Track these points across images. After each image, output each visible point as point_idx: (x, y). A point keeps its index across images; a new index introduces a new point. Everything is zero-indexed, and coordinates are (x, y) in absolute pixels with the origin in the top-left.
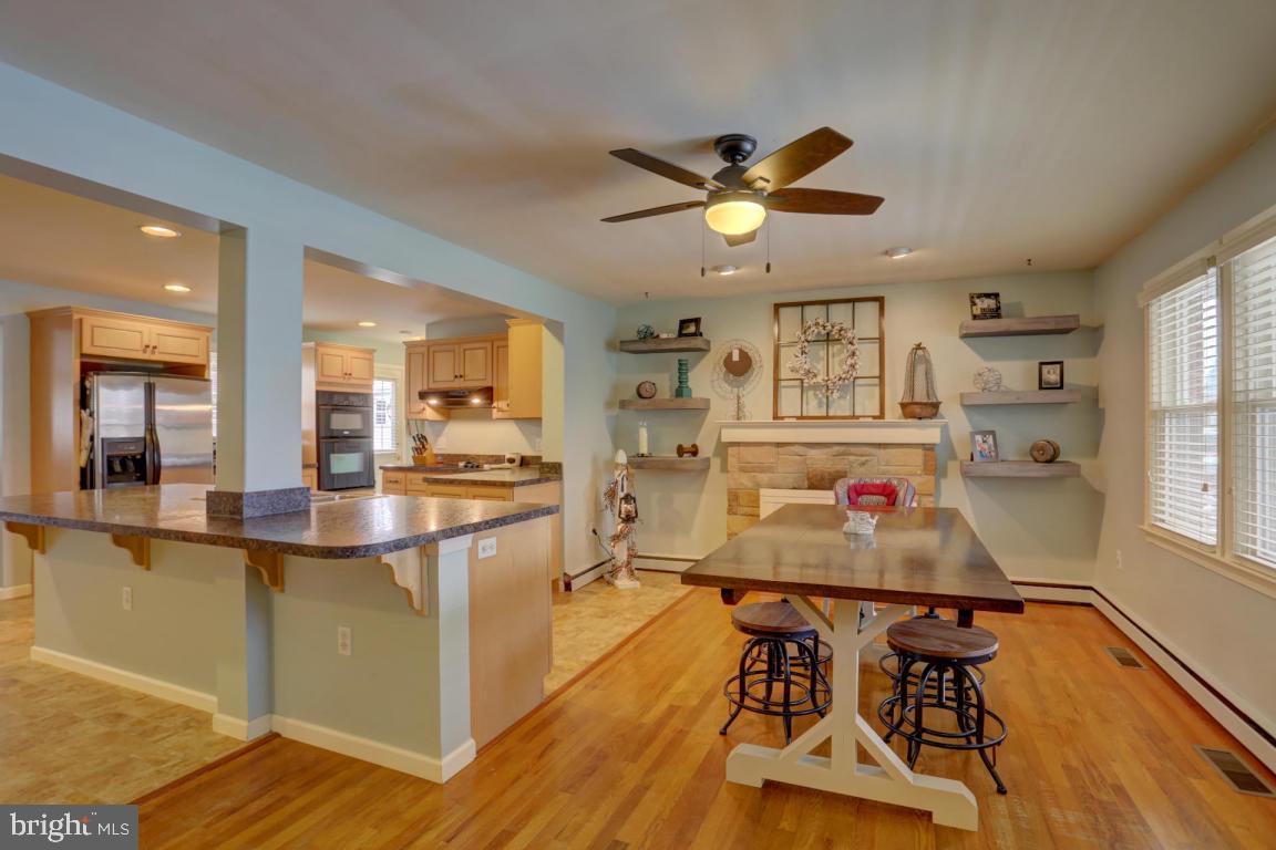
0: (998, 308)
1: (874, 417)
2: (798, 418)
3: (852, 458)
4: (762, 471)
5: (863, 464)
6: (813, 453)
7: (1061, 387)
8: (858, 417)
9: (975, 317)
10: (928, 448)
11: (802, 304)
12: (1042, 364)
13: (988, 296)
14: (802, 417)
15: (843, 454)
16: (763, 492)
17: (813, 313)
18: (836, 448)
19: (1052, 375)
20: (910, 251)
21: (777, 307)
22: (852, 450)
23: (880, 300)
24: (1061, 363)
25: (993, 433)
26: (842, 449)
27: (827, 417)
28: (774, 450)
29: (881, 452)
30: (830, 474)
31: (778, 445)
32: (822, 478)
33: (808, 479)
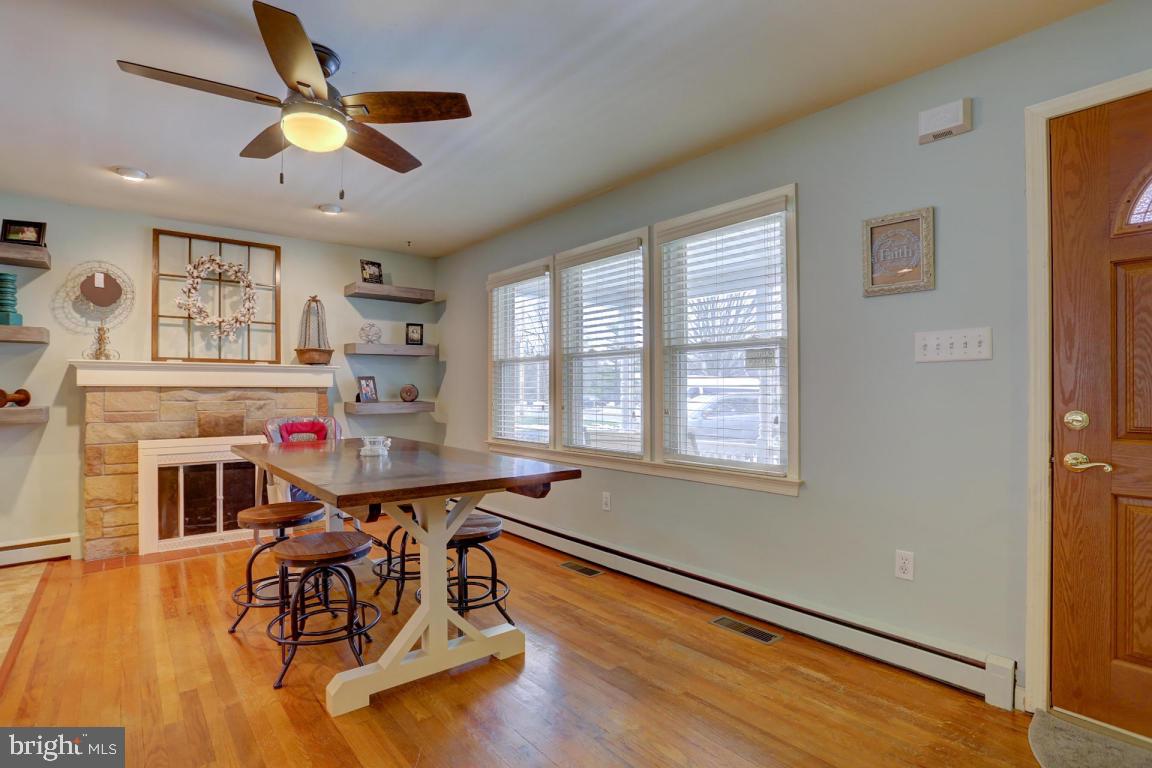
0: (381, 276)
1: (270, 362)
2: (184, 360)
3: (247, 401)
4: (139, 419)
5: (260, 408)
6: (204, 398)
7: (421, 344)
8: (254, 362)
9: (365, 280)
10: (321, 391)
11: (191, 237)
12: (408, 325)
13: (373, 264)
14: (189, 359)
15: (239, 398)
16: (142, 444)
17: (202, 249)
18: (233, 392)
20: (341, 210)
21: (157, 233)
22: (249, 394)
23: (277, 250)
24: (421, 326)
25: (372, 378)
26: (238, 393)
27: (220, 360)
28: (154, 395)
29: (279, 395)
30: (225, 419)
31: (161, 389)
32: (217, 425)
33: (199, 426)
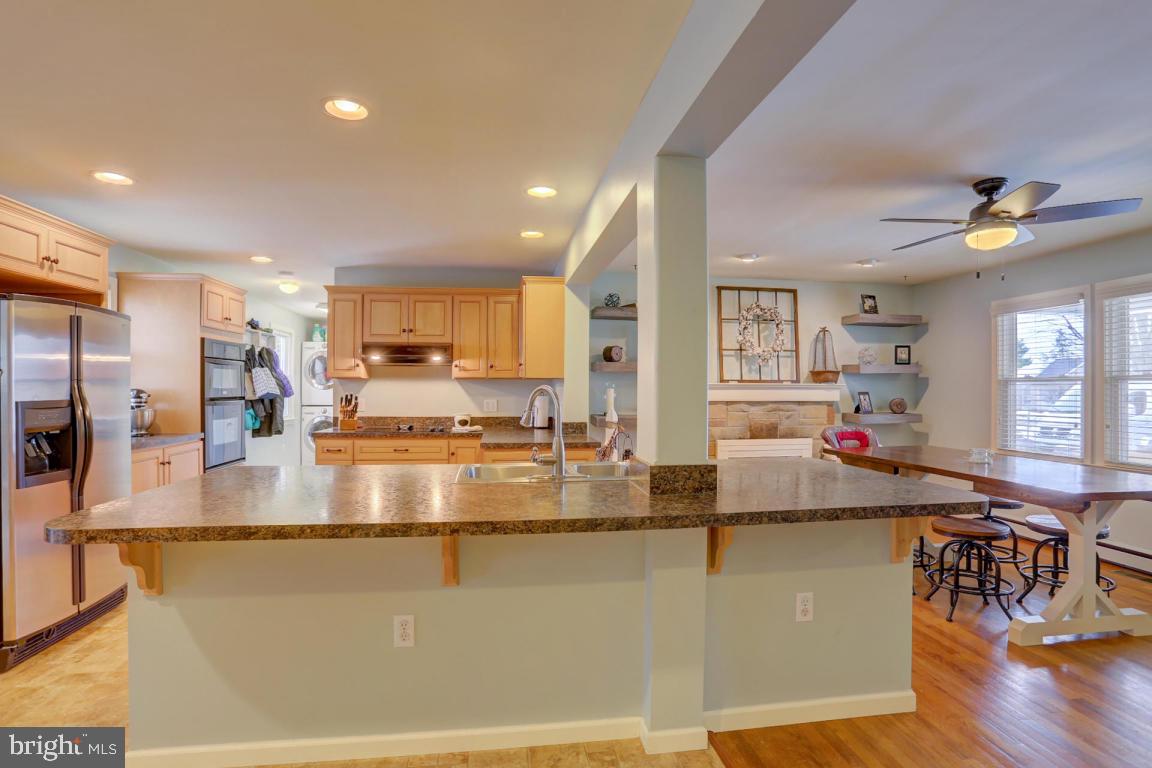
0: (876, 306)
1: (792, 382)
2: (738, 381)
3: (781, 413)
4: (715, 425)
5: (788, 418)
6: (753, 409)
7: (909, 363)
8: (782, 381)
9: (866, 312)
10: (830, 404)
11: (739, 289)
12: (897, 347)
13: (870, 297)
14: (741, 381)
15: (775, 410)
16: (720, 443)
17: (748, 298)
18: (770, 405)
19: (903, 355)
21: (720, 289)
22: (782, 406)
23: (794, 292)
24: (909, 347)
25: (867, 393)
26: (775, 406)
27: (760, 381)
28: (725, 407)
29: (802, 409)
30: (767, 426)
31: (728, 403)
32: (762, 430)
33: (751, 431)
